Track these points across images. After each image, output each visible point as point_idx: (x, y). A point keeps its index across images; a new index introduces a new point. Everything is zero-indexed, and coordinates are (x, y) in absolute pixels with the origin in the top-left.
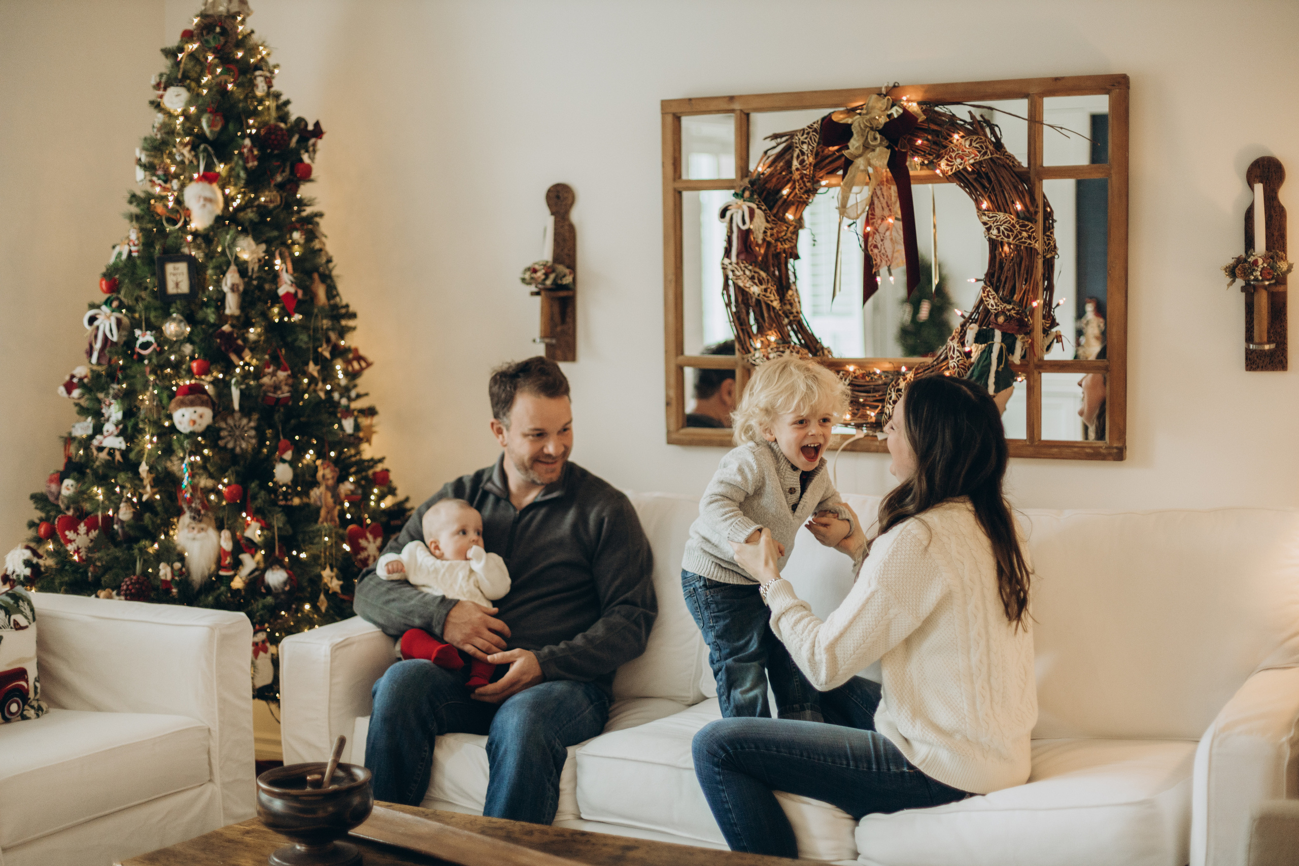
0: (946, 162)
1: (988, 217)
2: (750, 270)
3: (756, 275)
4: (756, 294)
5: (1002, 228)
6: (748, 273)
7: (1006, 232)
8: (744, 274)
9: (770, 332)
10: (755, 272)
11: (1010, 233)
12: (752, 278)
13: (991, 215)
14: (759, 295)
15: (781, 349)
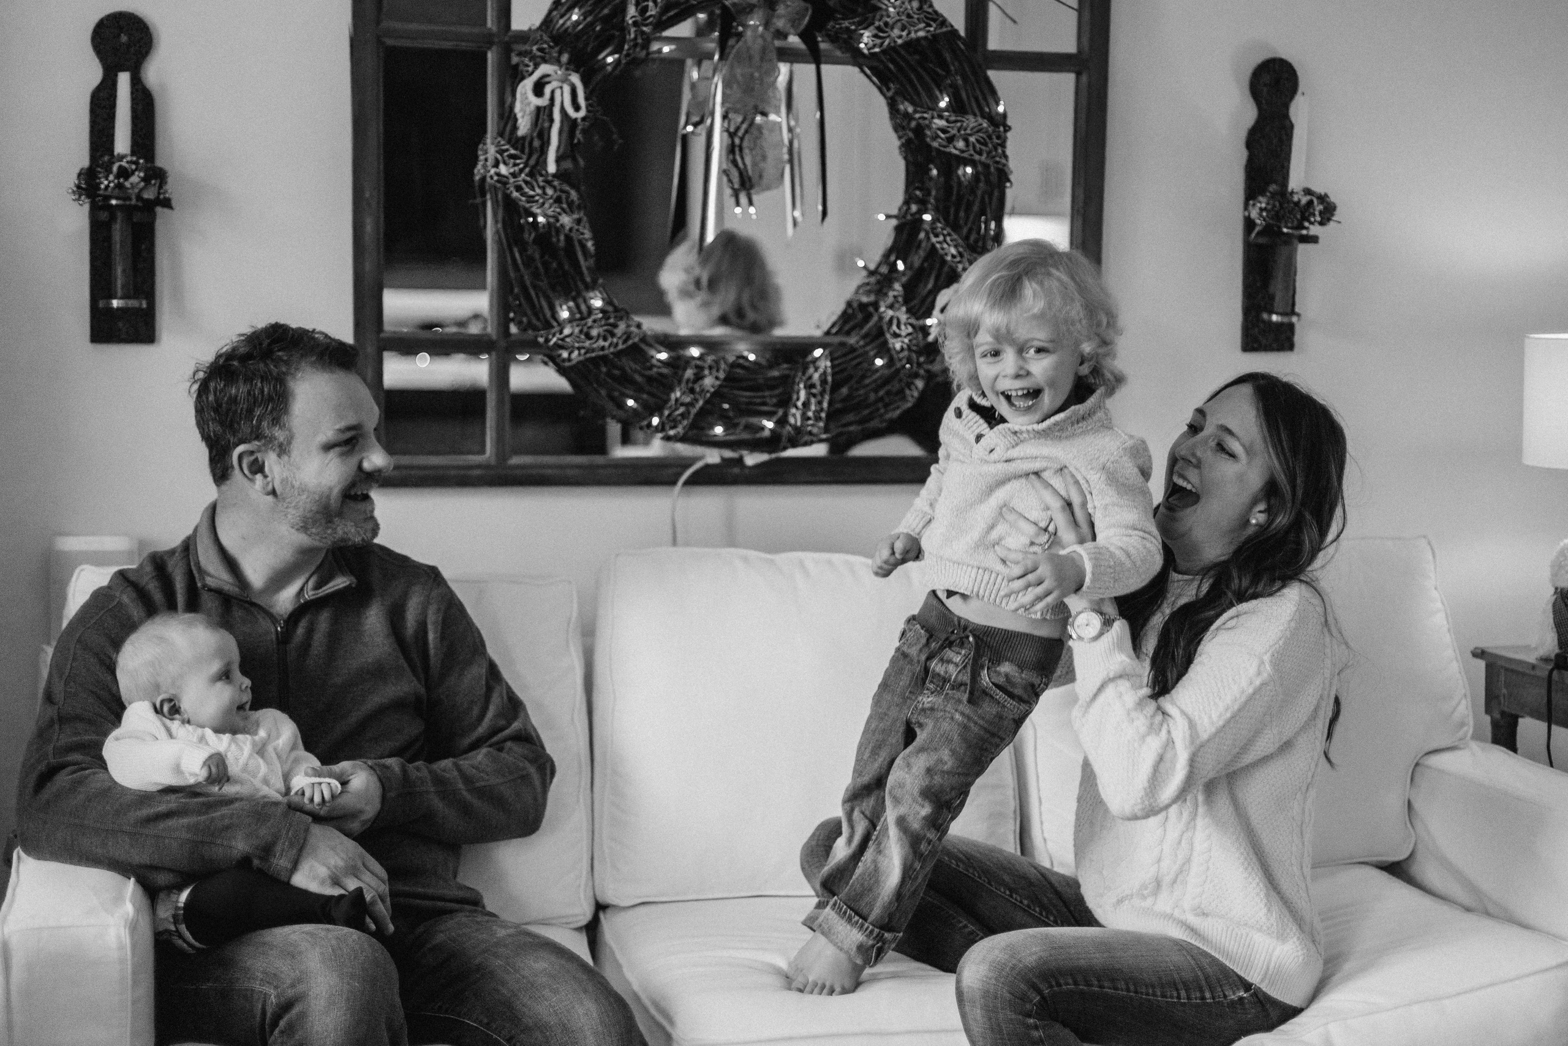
0: (875, 32)
1: (948, 121)
2: (554, 188)
3: (564, 196)
4: (567, 228)
5: (972, 139)
6: (550, 191)
7: (978, 146)
8: (545, 193)
9: (591, 294)
10: (562, 191)
11: (983, 148)
12: (558, 200)
13: (953, 118)
14: (571, 230)
15: (612, 321)
